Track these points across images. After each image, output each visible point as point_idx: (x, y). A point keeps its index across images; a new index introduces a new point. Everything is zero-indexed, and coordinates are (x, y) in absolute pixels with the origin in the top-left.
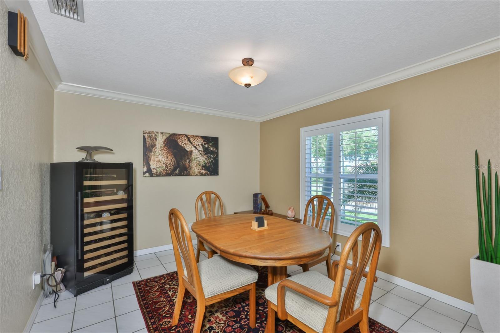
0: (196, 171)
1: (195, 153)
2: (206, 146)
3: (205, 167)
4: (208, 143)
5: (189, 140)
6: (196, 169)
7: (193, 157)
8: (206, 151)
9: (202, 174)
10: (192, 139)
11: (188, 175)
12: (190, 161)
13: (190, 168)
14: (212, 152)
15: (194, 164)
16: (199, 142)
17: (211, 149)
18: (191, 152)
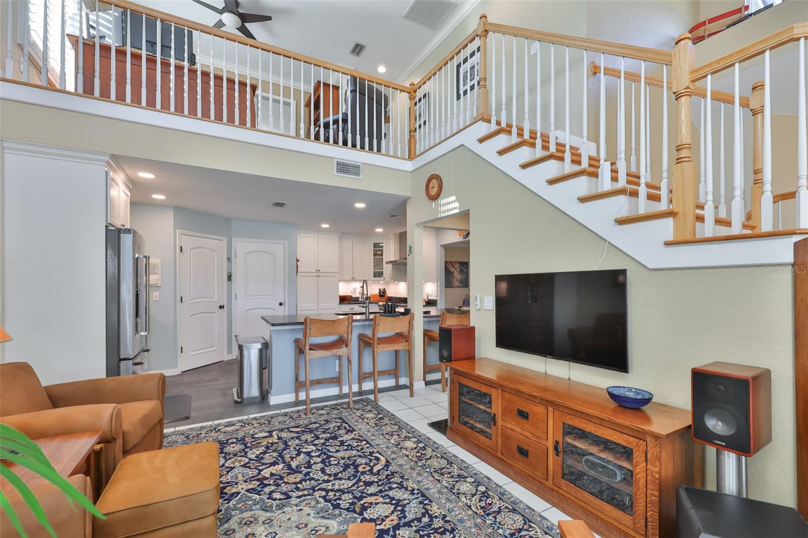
0: (456, 284)
1: (456, 273)
2: (462, 268)
3: (461, 282)
4: (463, 266)
5: (452, 265)
6: (456, 283)
7: (455, 275)
8: (461, 272)
9: (459, 287)
10: (454, 264)
11: (452, 287)
12: (453, 278)
13: (453, 282)
14: (465, 272)
15: (455, 280)
16: (457, 266)
17: (464, 270)
18: (453, 272)
